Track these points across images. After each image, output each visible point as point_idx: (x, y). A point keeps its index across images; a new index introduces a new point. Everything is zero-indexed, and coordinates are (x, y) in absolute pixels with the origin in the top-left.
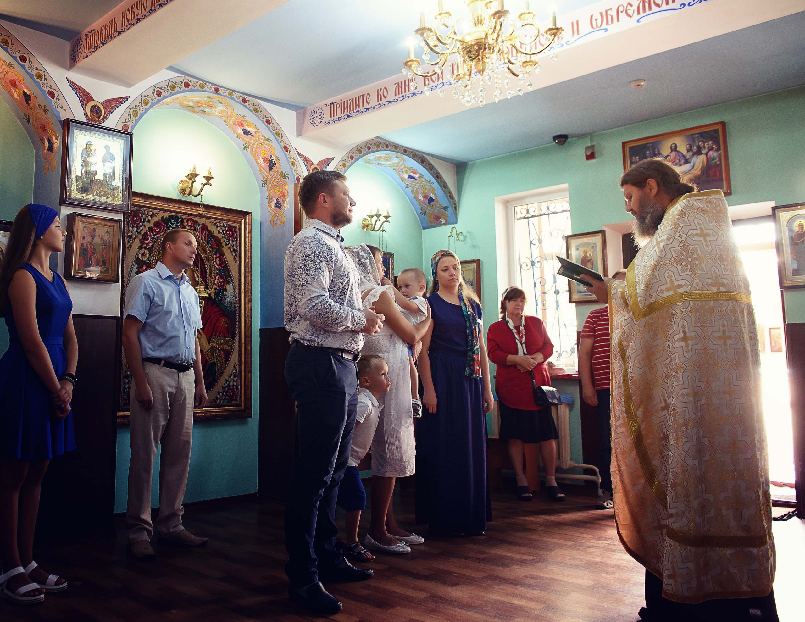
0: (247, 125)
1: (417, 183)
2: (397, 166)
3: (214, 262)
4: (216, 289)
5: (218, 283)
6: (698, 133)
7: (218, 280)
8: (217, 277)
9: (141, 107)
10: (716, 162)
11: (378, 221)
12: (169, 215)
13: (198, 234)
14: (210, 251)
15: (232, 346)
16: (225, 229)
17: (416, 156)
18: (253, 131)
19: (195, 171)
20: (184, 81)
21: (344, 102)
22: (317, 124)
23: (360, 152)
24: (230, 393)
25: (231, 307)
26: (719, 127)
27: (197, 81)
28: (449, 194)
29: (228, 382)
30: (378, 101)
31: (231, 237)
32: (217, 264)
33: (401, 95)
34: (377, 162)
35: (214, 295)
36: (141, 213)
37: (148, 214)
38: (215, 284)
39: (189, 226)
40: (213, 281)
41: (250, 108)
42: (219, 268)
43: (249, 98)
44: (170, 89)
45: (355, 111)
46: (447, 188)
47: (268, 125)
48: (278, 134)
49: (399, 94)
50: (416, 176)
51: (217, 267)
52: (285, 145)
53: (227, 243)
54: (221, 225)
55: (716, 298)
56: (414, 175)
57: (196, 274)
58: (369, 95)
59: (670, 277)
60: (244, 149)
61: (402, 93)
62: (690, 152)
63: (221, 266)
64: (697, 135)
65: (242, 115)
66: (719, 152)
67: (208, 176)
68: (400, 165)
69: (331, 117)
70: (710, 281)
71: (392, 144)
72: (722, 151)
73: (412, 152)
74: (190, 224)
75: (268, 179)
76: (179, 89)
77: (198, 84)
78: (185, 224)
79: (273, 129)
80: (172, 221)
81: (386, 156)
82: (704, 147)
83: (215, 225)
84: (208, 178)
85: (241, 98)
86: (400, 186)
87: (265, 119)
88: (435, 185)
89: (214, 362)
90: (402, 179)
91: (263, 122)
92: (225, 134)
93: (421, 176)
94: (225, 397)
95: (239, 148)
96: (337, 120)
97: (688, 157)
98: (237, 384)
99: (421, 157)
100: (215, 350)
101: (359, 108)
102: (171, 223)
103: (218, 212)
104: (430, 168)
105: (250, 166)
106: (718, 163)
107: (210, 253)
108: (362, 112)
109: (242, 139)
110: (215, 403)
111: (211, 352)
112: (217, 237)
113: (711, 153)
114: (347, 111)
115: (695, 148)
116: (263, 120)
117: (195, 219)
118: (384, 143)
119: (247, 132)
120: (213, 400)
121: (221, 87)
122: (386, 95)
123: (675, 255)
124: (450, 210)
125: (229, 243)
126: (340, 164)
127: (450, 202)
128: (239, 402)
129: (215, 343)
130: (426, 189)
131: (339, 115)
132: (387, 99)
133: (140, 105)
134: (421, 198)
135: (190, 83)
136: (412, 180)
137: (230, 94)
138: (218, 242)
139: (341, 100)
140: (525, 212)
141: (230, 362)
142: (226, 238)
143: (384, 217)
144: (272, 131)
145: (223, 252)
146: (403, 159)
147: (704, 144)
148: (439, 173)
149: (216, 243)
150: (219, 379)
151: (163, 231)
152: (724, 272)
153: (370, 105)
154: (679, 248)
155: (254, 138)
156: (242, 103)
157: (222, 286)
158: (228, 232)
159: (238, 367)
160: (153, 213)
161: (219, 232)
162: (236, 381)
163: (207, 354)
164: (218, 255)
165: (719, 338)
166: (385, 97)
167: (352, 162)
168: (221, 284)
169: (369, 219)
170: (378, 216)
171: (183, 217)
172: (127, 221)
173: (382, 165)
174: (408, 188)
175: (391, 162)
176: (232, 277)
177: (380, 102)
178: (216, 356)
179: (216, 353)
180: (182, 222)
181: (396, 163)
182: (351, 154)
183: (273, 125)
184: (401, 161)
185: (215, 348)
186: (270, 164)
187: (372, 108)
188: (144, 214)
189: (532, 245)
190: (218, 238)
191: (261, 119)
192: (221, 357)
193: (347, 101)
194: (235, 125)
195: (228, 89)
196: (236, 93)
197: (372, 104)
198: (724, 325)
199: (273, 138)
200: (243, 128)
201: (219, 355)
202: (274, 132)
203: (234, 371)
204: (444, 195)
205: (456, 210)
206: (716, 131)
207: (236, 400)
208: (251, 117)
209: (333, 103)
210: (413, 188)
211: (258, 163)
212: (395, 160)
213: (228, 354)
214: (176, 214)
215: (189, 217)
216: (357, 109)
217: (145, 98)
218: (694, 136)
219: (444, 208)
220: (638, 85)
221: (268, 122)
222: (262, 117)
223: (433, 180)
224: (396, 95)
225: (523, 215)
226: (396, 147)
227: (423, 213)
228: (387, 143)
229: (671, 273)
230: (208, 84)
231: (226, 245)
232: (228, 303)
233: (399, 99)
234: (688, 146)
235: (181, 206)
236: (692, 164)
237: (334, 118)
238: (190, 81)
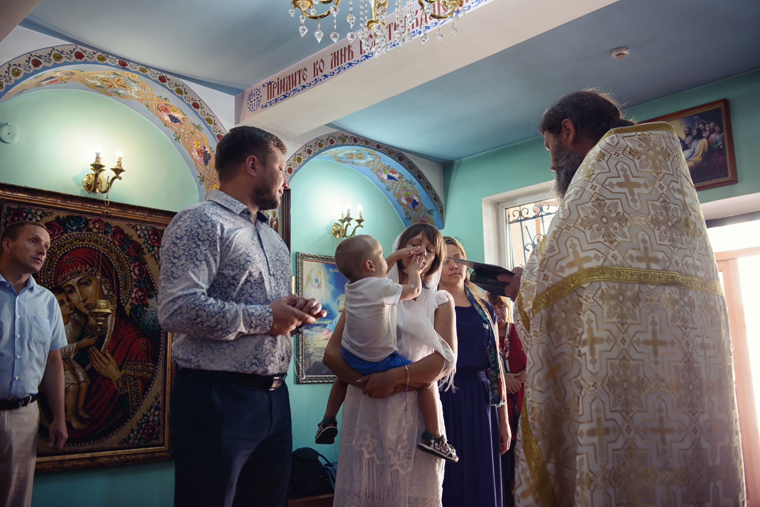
0: (172, 110)
1: (397, 185)
2: (373, 165)
3: (131, 271)
4: (132, 304)
5: (135, 297)
6: (697, 115)
7: (136, 293)
8: (135, 290)
9: (8, 78)
10: (719, 146)
11: (349, 226)
12: (68, 214)
13: (110, 238)
14: (126, 259)
15: (153, 374)
16: (148, 233)
17: (393, 153)
18: (180, 117)
19: (98, 162)
20: (75, 51)
21: (281, 81)
22: (255, 108)
23: (320, 145)
24: (148, 431)
25: (153, 326)
26: (721, 106)
27: (95, 52)
28: (434, 196)
29: (146, 418)
30: (314, 76)
31: (156, 243)
32: (135, 274)
33: (337, 67)
34: (350, 160)
35: (130, 311)
36: (25, 212)
37: (35, 213)
38: (132, 298)
39: (97, 228)
40: (129, 294)
41: (171, 88)
42: (138, 279)
43: (169, 76)
44: (53, 59)
45: (292, 90)
46: (431, 189)
47: (196, 110)
48: (209, 121)
49: (335, 66)
50: (396, 176)
51: (135, 278)
52: (218, 133)
53: (151, 249)
54: (142, 229)
55: (644, 280)
56: (394, 175)
57: (105, 286)
58: (306, 70)
59: (573, 246)
60: (176, 140)
61: (338, 65)
62: (689, 137)
63: (141, 278)
64: (696, 117)
65: (163, 98)
66: (722, 134)
67: (118, 168)
68: (376, 163)
69: (268, 99)
70: (634, 253)
71: (362, 139)
72: (725, 133)
73: (387, 148)
74: (97, 226)
75: (206, 176)
76: (68, 60)
77: (96, 56)
78: (91, 226)
79: (203, 114)
80: (72, 222)
81: (358, 153)
82: (705, 130)
83: (134, 227)
84: (118, 171)
85: (158, 76)
86: (381, 188)
87: (191, 103)
88: (418, 186)
89: (127, 393)
90: (382, 180)
91: (189, 105)
92: (152, 123)
93: (401, 176)
94: (142, 436)
95: (171, 140)
96: (274, 102)
97: (687, 142)
98: (159, 419)
99: (399, 154)
100: (129, 378)
101: (296, 86)
102: (70, 224)
103: (137, 213)
104: (410, 167)
105: (186, 161)
106: (721, 147)
107: (126, 261)
108: (299, 90)
109: (171, 128)
110: (125, 444)
111: (123, 380)
112: (136, 242)
113: (713, 136)
114: (284, 91)
115: (695, 131)
116: (189, 103)
117: (105, 220)
118: (352, 137)
119: (174, 120)
120: (124, 440)
121: (129, 61)
122: (322, 69)
123: (582, 215)
124: (435, 216)
125: (153, 250)
126: (293, 158)
127: (435, 205)
128: (161, 441)
129: (129, 369)
130: (408, 191)
131: (276, 96)
132: (324, 73)
133: (7, 75)
134: (404, 201)
135: (84, 54)
136: (393, 181)
137: (143, 70)
138: (138, 248)
139: (278, 79)
140: (517, 214)
141: (150, 392)
142: (149, 244)
143: (357, 221)
144: (202, 117)
145: (144, 259)
146: (377, 156)
147: (705, 126)
148: (421, 173)
149: (135, 249)
150: (133, 414)
151: (57, 235)
152: (660, 240)
153: (307, 81)
154: (590, 204)
155: (184, 126)
156: (160, 81)
157: (141, 300)
158: (152, 237)
159: (160, 399)
160: (43, 212)
161: (139, 236)
162: (158, 415)
163: (118, 384)
164: (137, 264)
165: (646, 343)
166: (321, 71)
167: (309, 157)
168: (139, 299)
169: (340, 223)
170: (349, 219)
171: (88, 218)
172: (4, 221)
173: (357, 164)
174: (390, 190)
175: (365, 161)
176: (156, 290)
177: (316, 77)
178: (130, 386)
179: (130, 382)
180: (87, 223)
181: (371, 161)
182: (307, 148)
183: (203, 110)
184: (376, 159)
185: (128, 375)
186: (204, 157)
187: (309, 85)
188: (30, 213)
189: (526, 251)
190: (138, 243)
191: (186, 102)
192: (137, 387)
193: (284, 79)
194: (159, 111)
195: (139, 64)
196: (151, 70)
197: (308, 81)
198: (654, 323)
199: (203, 126)
200: (169, 114)
201: (135, 384)
202: (204, 117)
203: (155, 403)
204: (428, 197)
205: (442, 214)
206: (718, 110)
207: (157, 438)
208: (174, 101)
209: (270, 83)
210: (395, 190)
211: (192, 156)
212: (370, 158)
213: (147, 384)
214: (77, 214)
215: (97, 218)
216: (294, 88)
217: (15, 67)
218: (693, 118)
219: (430, 212)
220: (620, 54)
221: (196, 106)
222: (187, 99)
223: (414, 180)
224: (332, 68)
225: (516, 218)
226: (367, 142)
227: (408, 218)
228: (356, 137)
229: (576, 242)
230: (110, 57)
231: (149, 251)
232: (149, 321)
233: (335, 72)
234: (686, 130)
235: (85, 204)
236: (691, 150)
237: (271, 100)
238: (85, 51)
